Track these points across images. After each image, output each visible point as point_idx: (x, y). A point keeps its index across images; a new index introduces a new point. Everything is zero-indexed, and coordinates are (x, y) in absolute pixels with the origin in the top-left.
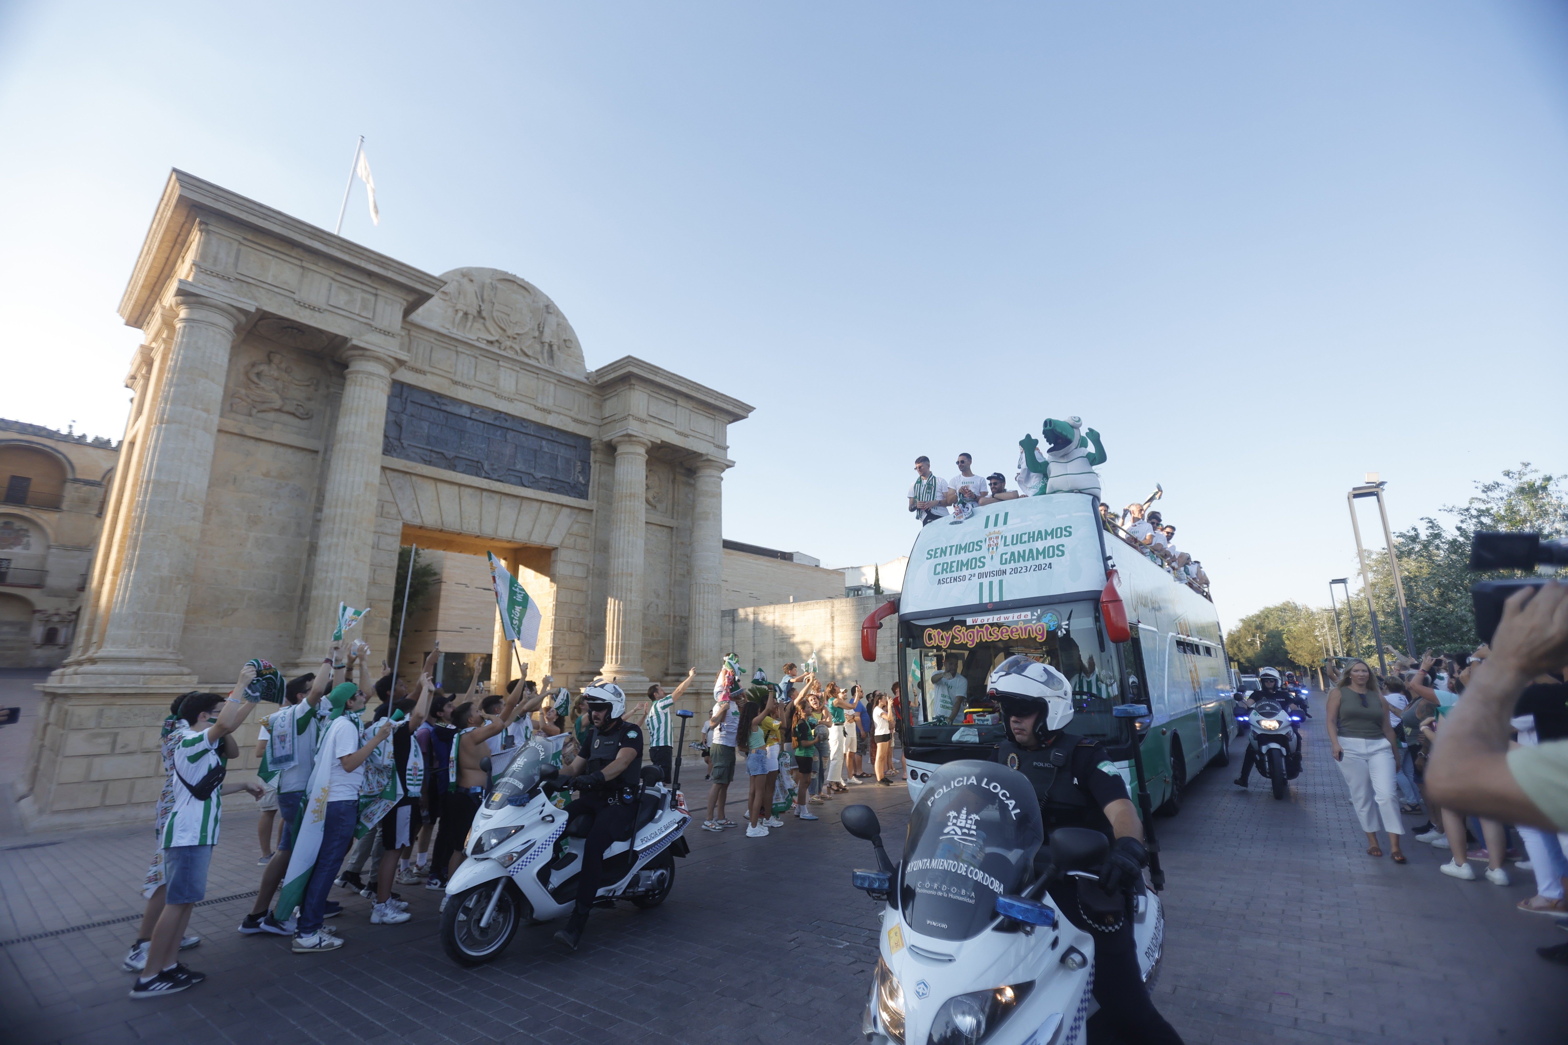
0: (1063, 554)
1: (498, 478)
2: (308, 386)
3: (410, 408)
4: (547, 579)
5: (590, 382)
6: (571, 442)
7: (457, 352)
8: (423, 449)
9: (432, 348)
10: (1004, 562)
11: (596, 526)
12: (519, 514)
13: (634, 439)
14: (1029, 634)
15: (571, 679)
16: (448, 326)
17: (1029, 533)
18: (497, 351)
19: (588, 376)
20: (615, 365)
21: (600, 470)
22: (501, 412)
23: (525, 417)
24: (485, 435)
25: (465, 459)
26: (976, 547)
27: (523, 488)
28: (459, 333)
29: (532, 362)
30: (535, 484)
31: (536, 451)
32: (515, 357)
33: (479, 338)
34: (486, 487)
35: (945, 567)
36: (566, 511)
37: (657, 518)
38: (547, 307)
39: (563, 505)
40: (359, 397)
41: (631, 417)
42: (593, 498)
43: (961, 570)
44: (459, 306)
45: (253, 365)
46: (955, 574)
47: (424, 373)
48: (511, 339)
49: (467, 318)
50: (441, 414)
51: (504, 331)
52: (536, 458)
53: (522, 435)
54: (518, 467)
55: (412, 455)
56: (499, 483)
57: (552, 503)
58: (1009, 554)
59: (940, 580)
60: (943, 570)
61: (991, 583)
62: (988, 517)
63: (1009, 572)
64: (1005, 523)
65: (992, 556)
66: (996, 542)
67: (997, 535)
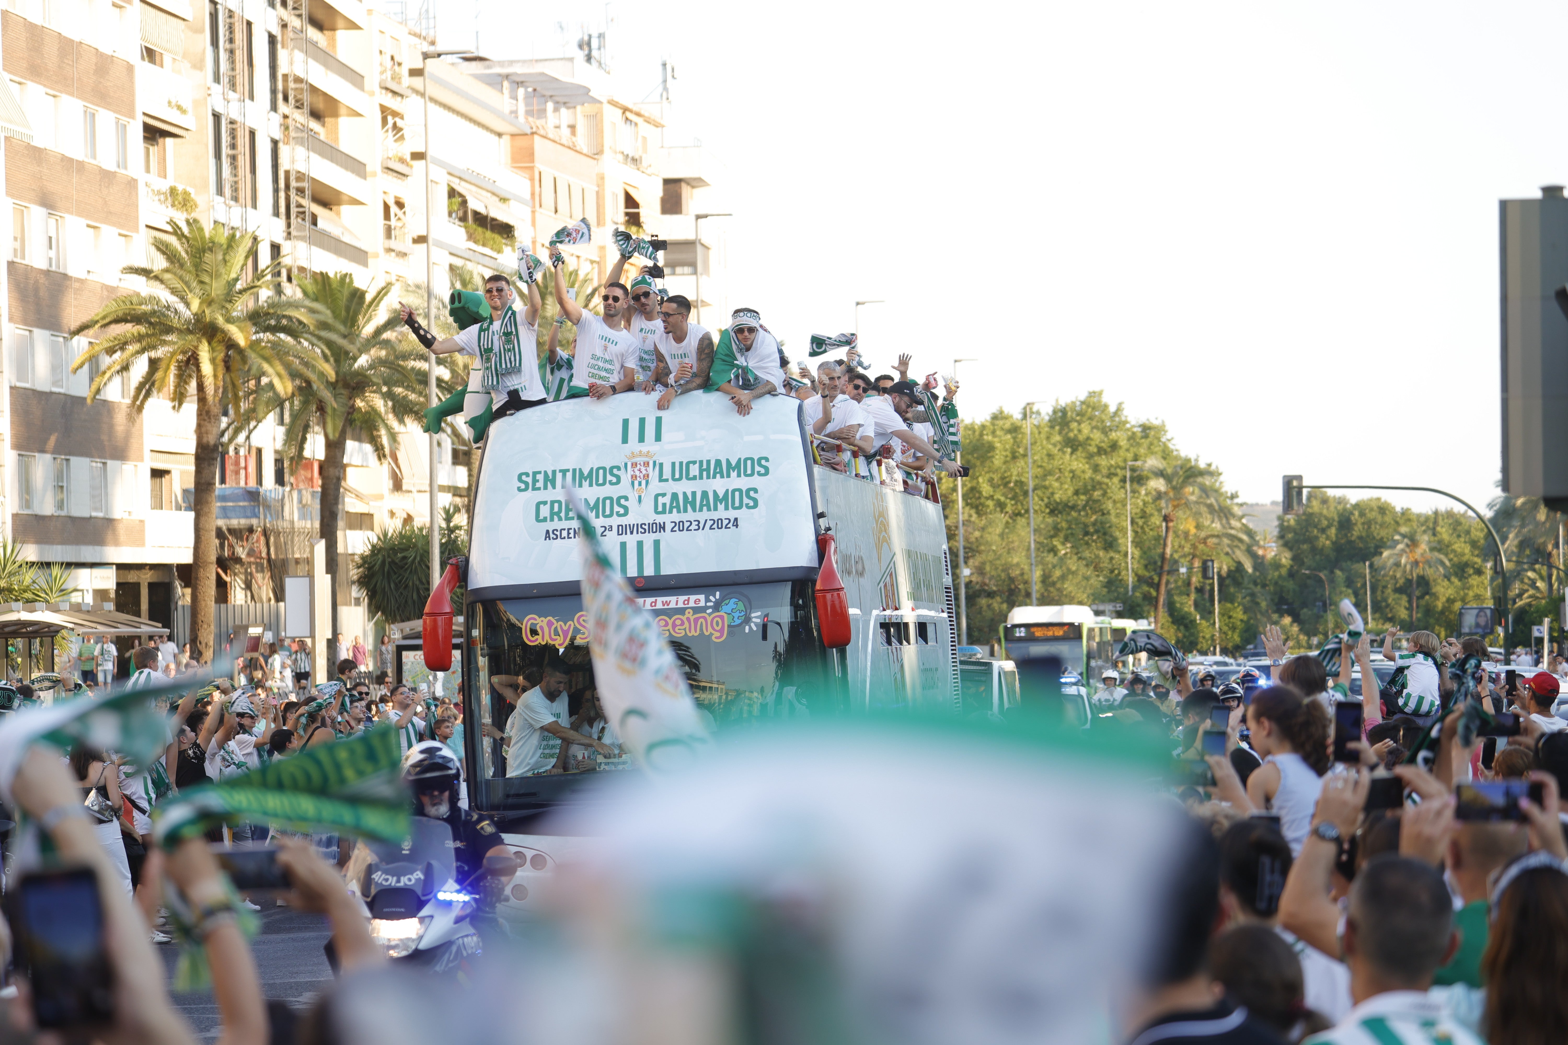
0: (756, 506)
10: (660, 509)
14: (701, 629)
17: (701, 462)
26: (609, 477)
35: (556, 509)
58: (669, 496)
59: (548, 532)
60: (552, 514)
61: (640, 544)
62: (626, 423)
63: (669, 527)
64: (658, 438)
65: (640, 497)
66: (644, 472)
67: (646, 459)
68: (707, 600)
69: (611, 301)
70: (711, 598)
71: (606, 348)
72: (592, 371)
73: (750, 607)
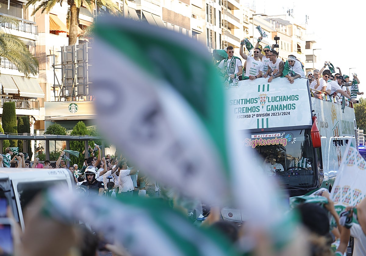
0: (295, 108)
10: (268, 110)
14: (280, 143)
17: (280, 97)
26: (254, 101)
35: (240, 110)
43: (248, 112)
46: (245, 114)
58: (271, 106)
59: (238, 116)
61: (263, 119)
62: (259, 86)
63: (271, 114)
64: (268, 90)
65: (263, 106)
66: (264, 100)
67: (265, 96)
68: (281, 135)
69: (256, 53)
70: (282, 134)
71: (254, 66)
72: (251, 72)
73: (293, 137)
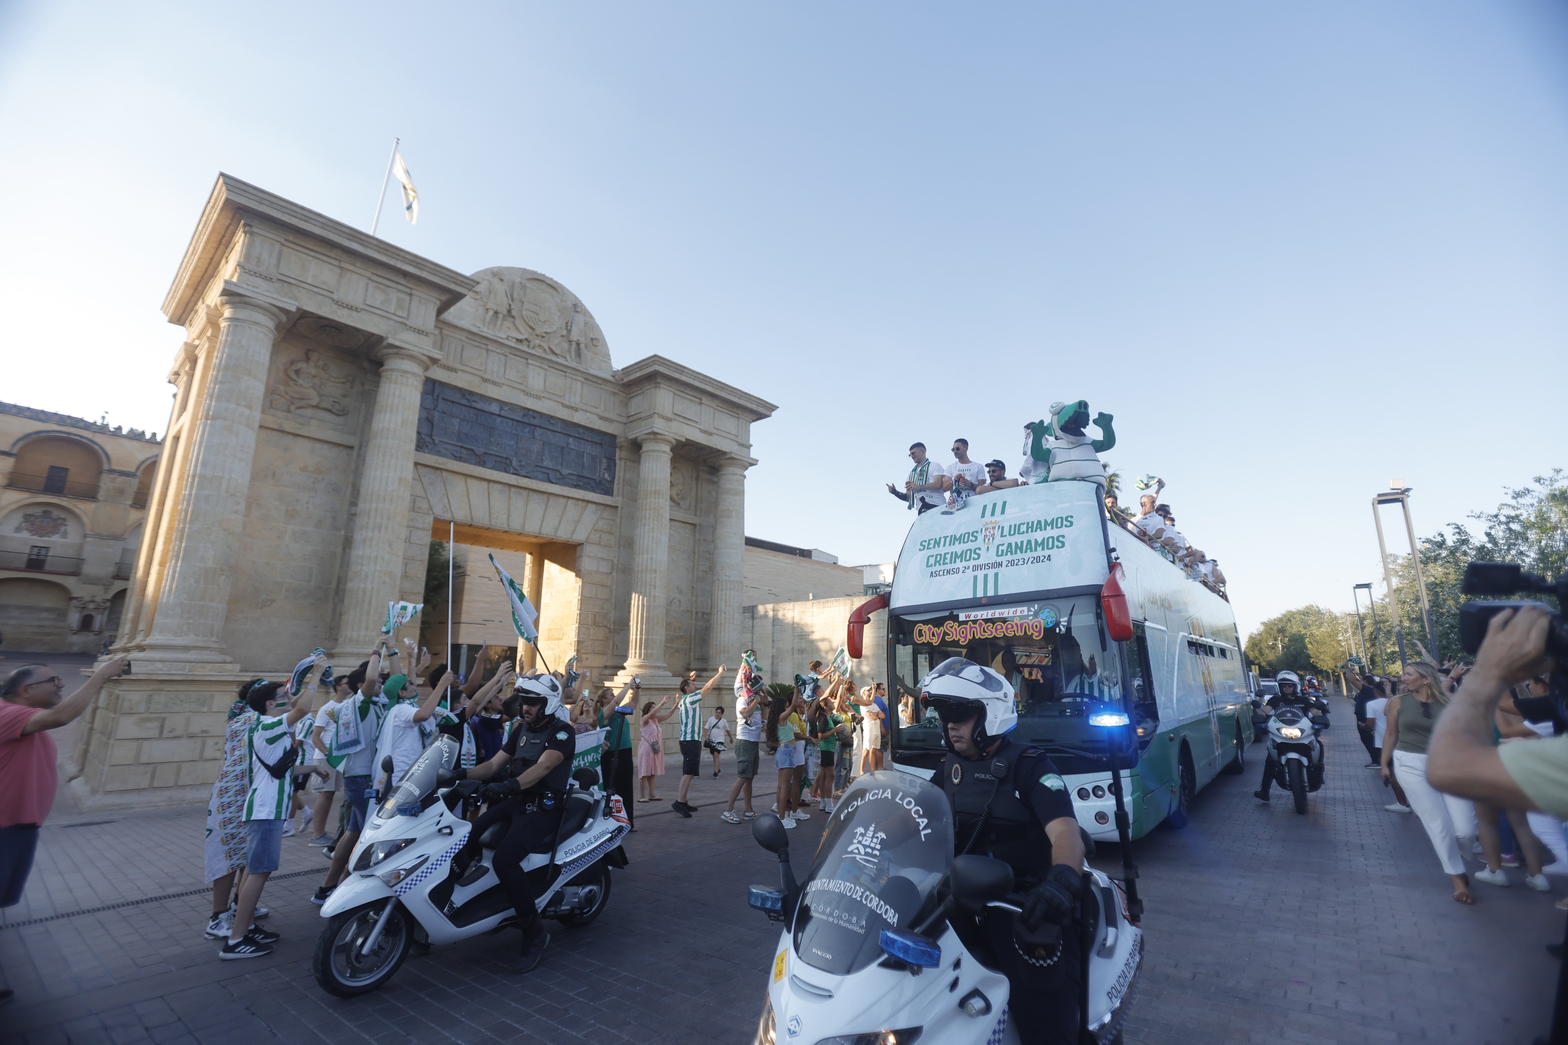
0: (1063, 546)
1: (527, 474)
2: (344, 383)
3: (442, 406)
4: (573, 574)
5: (616, 380)
6: (597, 439)
7: (487, 350)
8: (454, 445)
9: (463, 346)
10: (1000, 553)
11: (621, 523)
12: (545, 511)
13: (659, 437)
14: (1026, 631)
15: (596, 673)
16: (479, 324)
17: (1028, 523)
18: (526, 349)
19: (615, 374)
20: (642, 364)
21: (625, 466)
22: (529, 410)
23: (553, 414)
24: (514, 432)
25: (495, 455)
26: (971, 538)
27: (550, 484)
28: (490, 332)
29: (560, 360)
30: (562, 480)
31: (563, 448)
32: (543, 355)
33: (508, 336)
34: (515, 483)
35: (938, 559)
36: (591, 507)
37: (680, 515)
38: (575, 306)
39: (588, 502)
40: (394, 395)
41: (656, 416)
42: (618, 495)
43: (955, 562)
44: (490, 305)
45: (292, 363)
46: (948, 567)
47: (455, 370)
48: (540, 338)
49: (497, 317)
50: (472, 411)
51: (533, 329)
52: (562, 455)
53: (549, 432)
54: (545, 464)
55: (443, 451)
56: (527, 479)
57: (578, 500)
58: (1006, 545)
59: (933, 573)
60: (936, 562)
61: (986, 577)
62: (985, 507)
63: (1005, 564)
64: (1003, 513)
65: (988, 548)
66: (992, 533)
67: (994, 526)
68: (1029, 610)
70: (1031, 608)
73: (1059, 614)
